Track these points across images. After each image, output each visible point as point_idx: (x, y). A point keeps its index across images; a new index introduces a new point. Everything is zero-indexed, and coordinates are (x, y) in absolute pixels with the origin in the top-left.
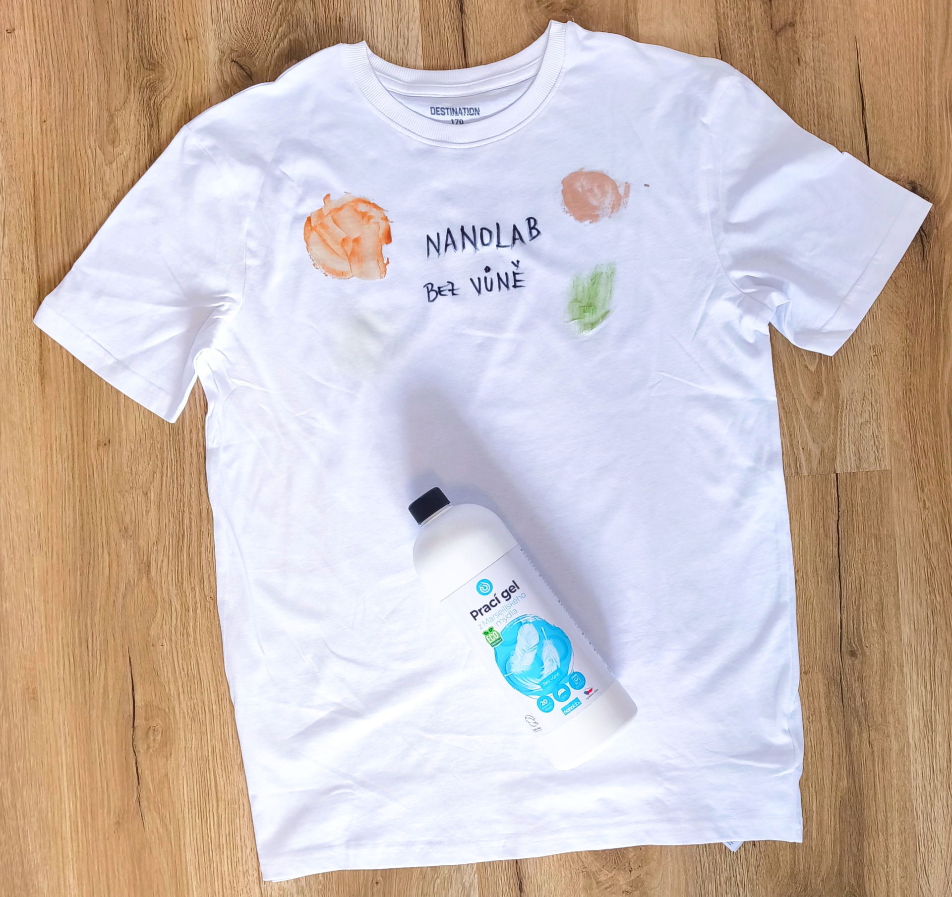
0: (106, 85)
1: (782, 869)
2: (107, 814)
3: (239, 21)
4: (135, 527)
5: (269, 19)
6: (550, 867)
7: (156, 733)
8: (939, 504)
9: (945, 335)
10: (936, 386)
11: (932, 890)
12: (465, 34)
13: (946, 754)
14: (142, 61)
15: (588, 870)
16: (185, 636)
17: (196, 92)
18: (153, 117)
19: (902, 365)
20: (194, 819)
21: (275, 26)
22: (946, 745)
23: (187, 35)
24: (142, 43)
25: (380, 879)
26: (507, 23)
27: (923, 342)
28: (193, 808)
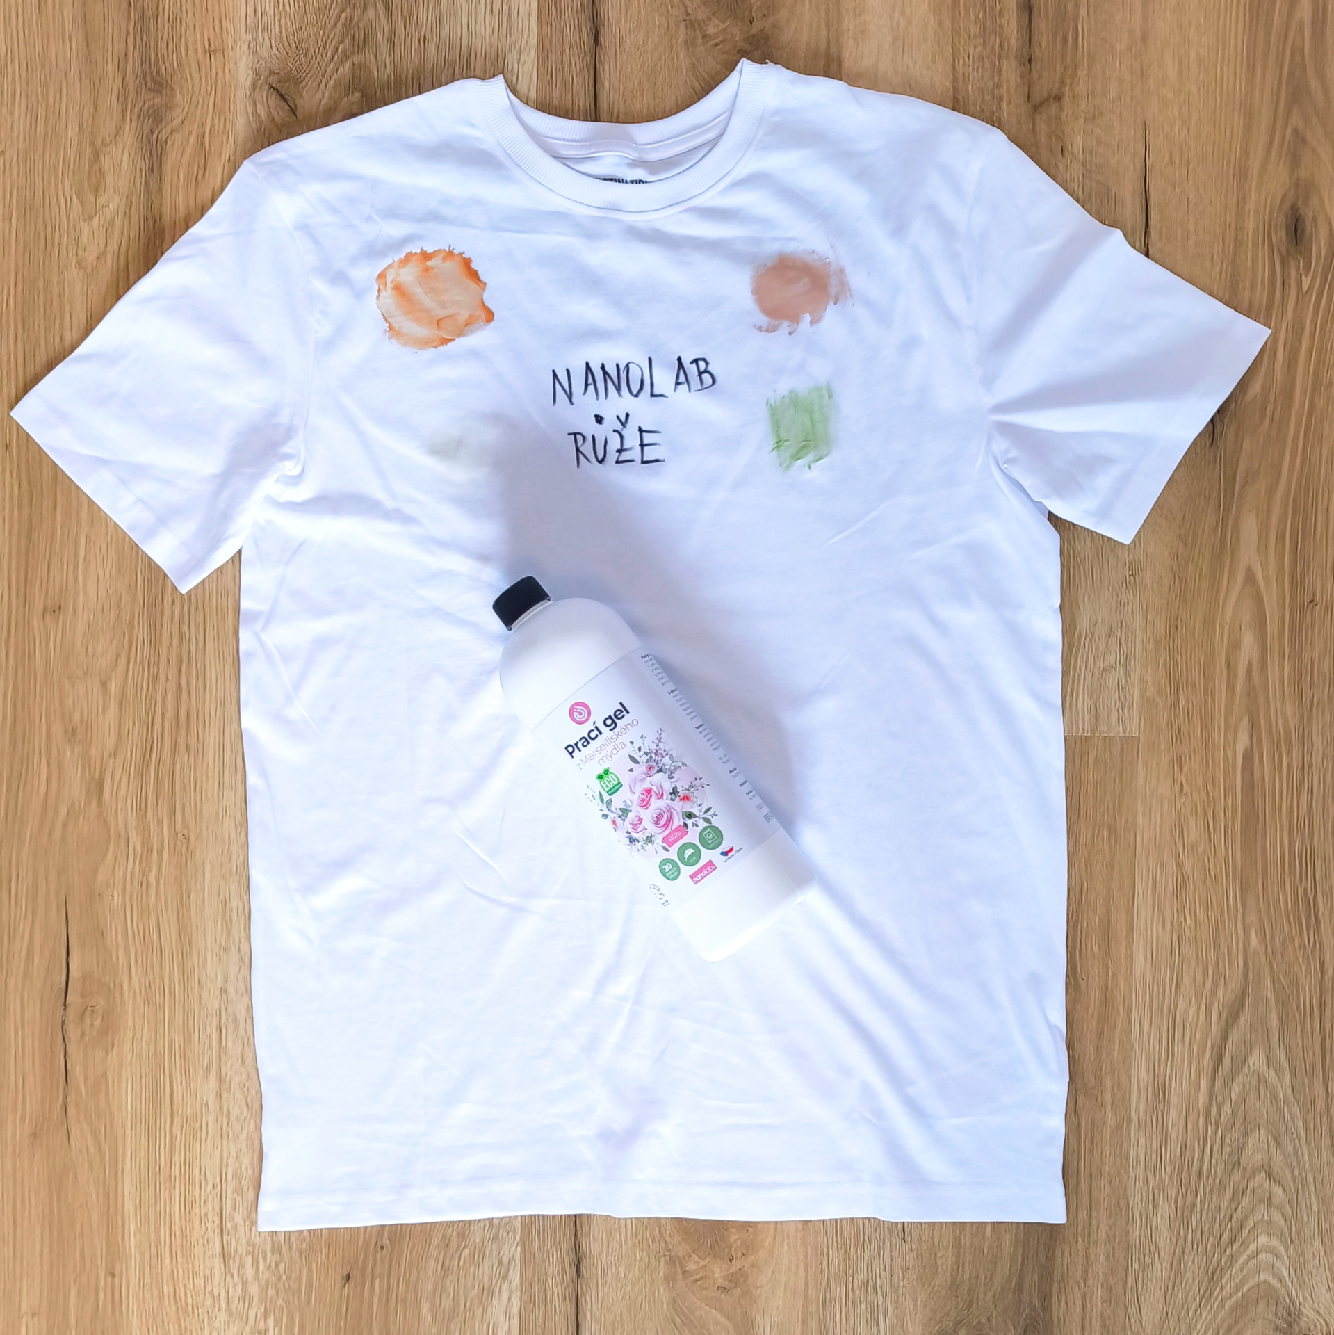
0: (92, 109)
1: (940, 1275)
2: (20, 1122)
3: (284, 32)
4: (87, 728)
5: (326, 32)
6: (621, 1246)
7: (95, 1015)
8: (1202, 788)
9: (1232, 555)
10: (1214, 625)
11: (1144, 1323)
12: (598, 75)
13: (1180, 1136)
14: (144, 78)
15: (673, 1254)
16: (144, 885)
17: (216, 127)
18: (155, 158)
19: (1167, 591)
20: (138, 1138)
21: (334, 43)
22: (1182, 1125)
23: (210, 45)
24: (146, 52)
25: (386, 1242)
26: (659, 65)
27: (1200, 561)
28: (138, 1124)
